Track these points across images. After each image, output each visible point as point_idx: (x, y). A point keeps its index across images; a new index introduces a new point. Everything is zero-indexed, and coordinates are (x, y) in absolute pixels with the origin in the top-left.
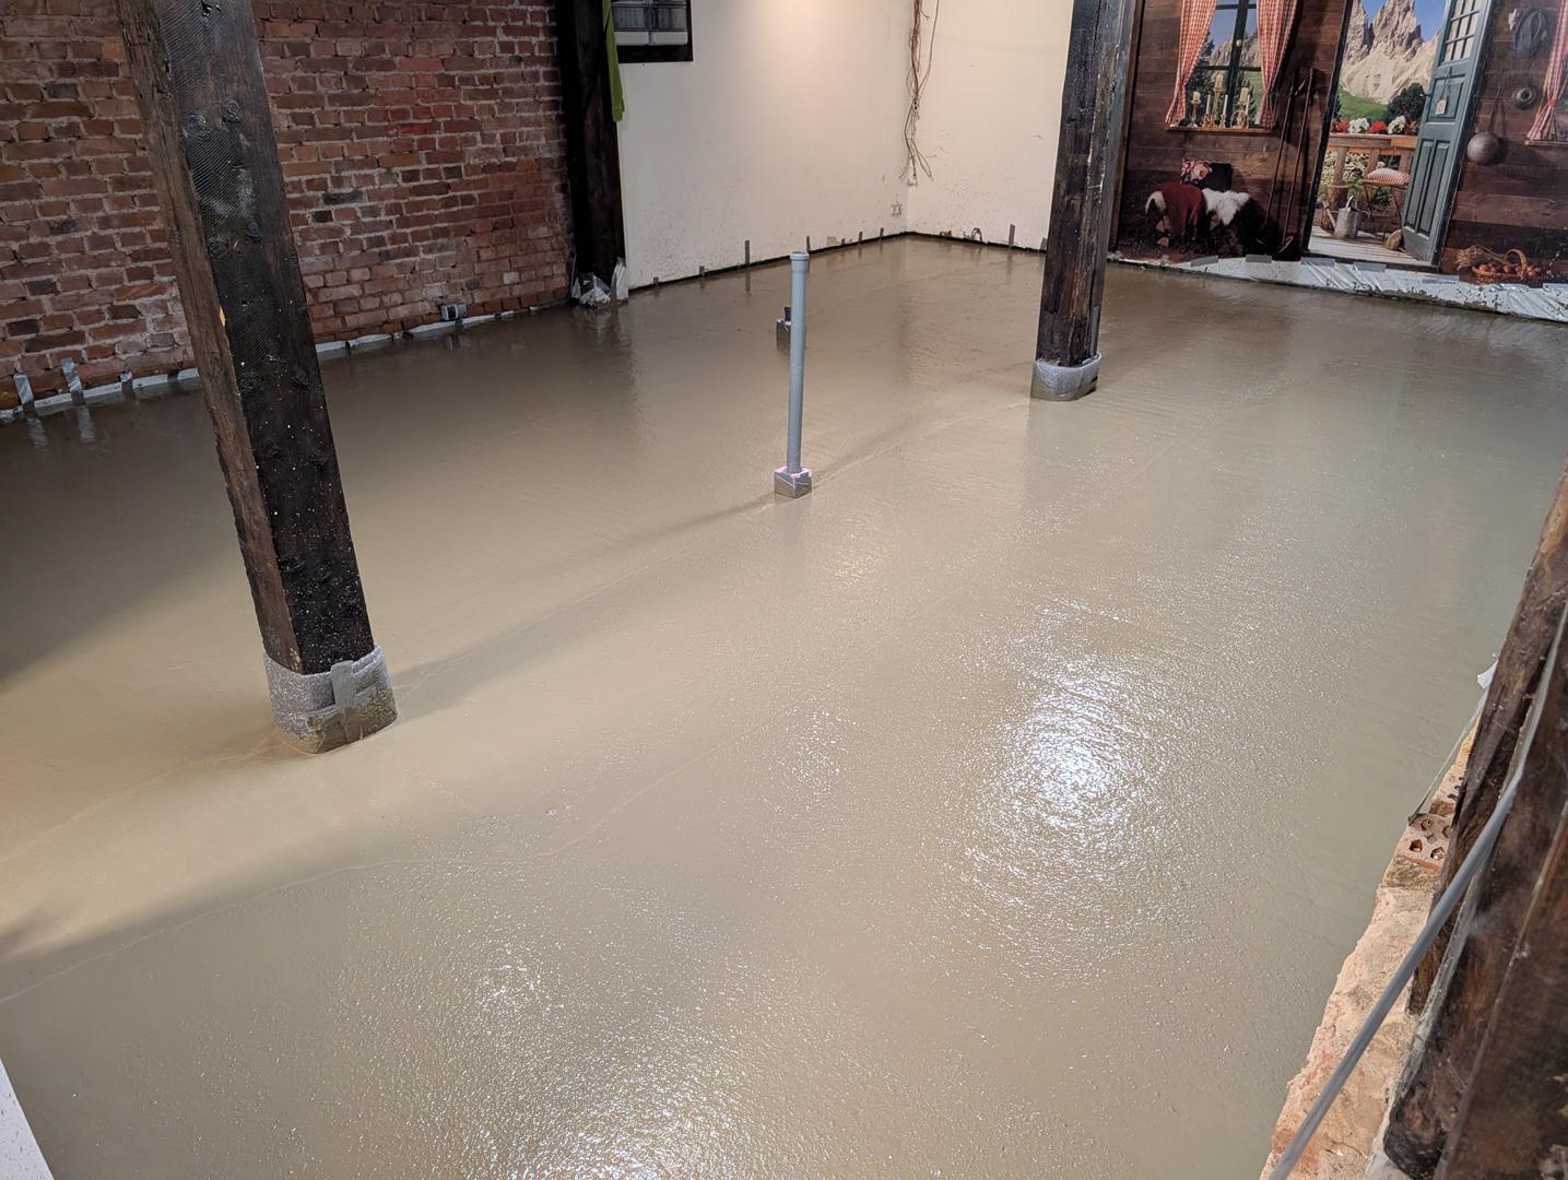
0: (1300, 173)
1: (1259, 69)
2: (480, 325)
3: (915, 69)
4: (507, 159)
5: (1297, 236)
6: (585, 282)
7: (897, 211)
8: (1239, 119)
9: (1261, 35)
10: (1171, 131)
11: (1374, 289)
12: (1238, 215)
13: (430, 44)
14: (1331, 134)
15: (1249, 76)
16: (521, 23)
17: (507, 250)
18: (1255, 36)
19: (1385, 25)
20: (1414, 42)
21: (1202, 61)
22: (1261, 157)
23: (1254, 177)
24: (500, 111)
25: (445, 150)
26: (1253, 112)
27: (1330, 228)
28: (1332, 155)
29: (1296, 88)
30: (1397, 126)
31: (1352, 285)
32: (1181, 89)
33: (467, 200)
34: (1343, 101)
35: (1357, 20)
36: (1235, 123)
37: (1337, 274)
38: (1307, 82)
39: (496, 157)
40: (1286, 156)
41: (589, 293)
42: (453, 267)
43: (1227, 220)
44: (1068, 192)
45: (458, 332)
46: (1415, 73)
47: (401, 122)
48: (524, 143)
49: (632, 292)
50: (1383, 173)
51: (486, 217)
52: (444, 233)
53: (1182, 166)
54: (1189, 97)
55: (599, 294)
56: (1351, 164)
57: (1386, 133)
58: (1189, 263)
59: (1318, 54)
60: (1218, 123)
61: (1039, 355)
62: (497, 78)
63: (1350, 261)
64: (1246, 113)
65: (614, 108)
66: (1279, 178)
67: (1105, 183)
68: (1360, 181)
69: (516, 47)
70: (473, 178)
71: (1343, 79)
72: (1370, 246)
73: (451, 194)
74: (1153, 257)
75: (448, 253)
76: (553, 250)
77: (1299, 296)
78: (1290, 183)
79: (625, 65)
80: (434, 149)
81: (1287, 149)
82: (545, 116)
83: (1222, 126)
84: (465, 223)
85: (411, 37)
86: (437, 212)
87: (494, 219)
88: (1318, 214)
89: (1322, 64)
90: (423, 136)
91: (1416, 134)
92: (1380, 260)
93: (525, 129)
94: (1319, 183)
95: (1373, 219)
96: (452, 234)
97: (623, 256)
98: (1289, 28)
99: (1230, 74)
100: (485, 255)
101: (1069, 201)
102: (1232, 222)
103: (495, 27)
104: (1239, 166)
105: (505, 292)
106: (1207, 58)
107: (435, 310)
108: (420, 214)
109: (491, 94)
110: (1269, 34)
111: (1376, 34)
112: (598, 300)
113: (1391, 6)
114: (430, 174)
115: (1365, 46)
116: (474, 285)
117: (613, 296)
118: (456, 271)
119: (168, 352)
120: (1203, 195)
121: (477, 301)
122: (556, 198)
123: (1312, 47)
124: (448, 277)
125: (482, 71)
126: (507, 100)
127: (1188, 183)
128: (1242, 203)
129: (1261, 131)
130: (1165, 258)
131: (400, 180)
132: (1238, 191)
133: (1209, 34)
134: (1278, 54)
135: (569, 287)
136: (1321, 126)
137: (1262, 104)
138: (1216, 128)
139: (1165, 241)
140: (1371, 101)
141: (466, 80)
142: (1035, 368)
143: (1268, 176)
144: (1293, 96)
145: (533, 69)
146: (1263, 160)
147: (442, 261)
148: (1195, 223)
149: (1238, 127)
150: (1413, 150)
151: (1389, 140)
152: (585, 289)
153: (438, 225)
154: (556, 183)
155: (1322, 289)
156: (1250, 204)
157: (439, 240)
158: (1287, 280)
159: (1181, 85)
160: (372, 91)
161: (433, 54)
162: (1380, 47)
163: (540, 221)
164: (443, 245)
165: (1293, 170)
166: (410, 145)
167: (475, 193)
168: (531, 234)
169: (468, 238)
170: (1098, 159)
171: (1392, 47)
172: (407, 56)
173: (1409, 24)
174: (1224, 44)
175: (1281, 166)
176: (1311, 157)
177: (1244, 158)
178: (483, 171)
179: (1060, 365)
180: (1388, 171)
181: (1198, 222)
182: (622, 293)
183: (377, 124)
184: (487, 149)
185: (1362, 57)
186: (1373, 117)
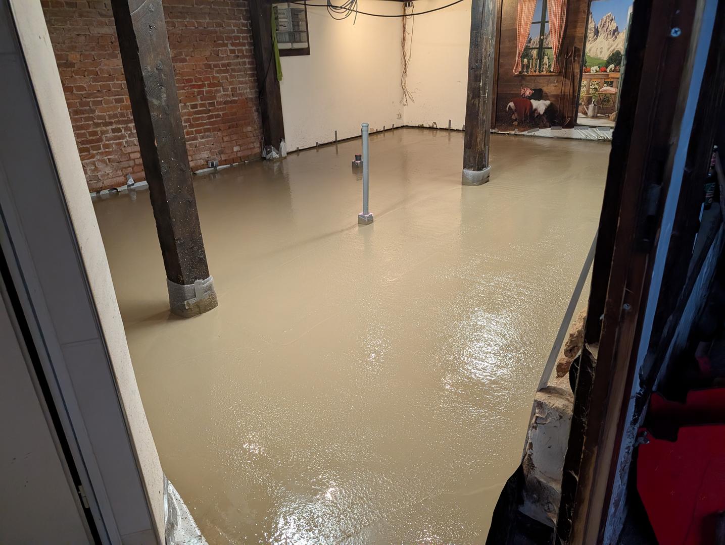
0: (571, 91)
1: (551, 48)
2: (225, 169)
3: (404, 56)
4: (234, 98)
5: (572, 117)
6: (268, 150)
7: (399, 117)
8: (544, 70)
9: (551, 33)
10: (516, 76)
11: (606, 138)
12: (546, 110)
13: (201, 51)
14: (583, 74)
15: (547, 51)
16: (238, 41)
17: (235, 137)
18: (549, 34)
19: (603, 27)
20: (616, 33)
21: (527, 46)
22: (554, 85)
23: (552, 93)
24: (231, 78)
25: (208, 95)
26: (550, 66)
27: (586, 114)
28: (584, 82)
29: (567, 56)
30: (611, 69)
31: (597, 137)
32: (519, 58)
33: (218, 116)
34: (587, 59)
35: (591, 25)
36: (542, 71)
37: (590, 132)
38: (572, 54)
39: (229, 98)
40: (565, 84)
41: (270, 154)
42: (213, 144)
43: (542, 113)
44: (473, 98)
45: (216, 172)
46: (617, 46)
47: (190, 84)
48: (241, 91)
49: (288, 153)
50: (606, 89)
51: (225, 123)
52: (208, 130)
53: (521, 91)
54: (522, 61)
55: (274, 154)
56: (593, 86)
57: (607, 72)
58: (527, 132)
59: (576, 40)
60: (535, 71)
61: (464, 167)
62: (229, 65)
63: (595, 127)
64: (547, 67)
65: (278, 75)
67: (488, 94)
68: (597, 93)
69: (236, 52)
70: (220, 107)
71: (587, 50)
72: (603, 120)
73: (211, 114)
74: (511, 130)
75: (210, 139)
76: (254, 136)
77: (574, 143)
78: (567, 95)
79: (282, 57)
80: (204, 95)
81: (565, 81)
82: (249, 80)
83: (537, 73)
84: (216, 126)
85: (193, 48)
86: (205, 122)
87: (229, 124)
88: (580, 108)
89: (578, 44)
90: (198, 90)
91: (619, 72)
92: (608, 126)
93: (241, 85)
94: (579, 94)
95: (603, 108)
96: (212, 130)
97: (284, 138)
98: (563, 30)
99: (539, 51)
100: (226, 139)
101: (473, 102)
102: (544, 113)
103: (227, 43)
104: (545, 89)
105: (234, 155)
106: (529, 45)
107: (205, 163)
108: (198, 122)
109: (227, 71)
110: (555, 33)
111: (600, 31)
112: (274, 157)
113: (604, 19)
114: (202, 105)
115: (595, 36)
116: (221, 152)
117: (281, 155)
118: (214, 146)
119: (96, 183)
120: (531, 103)
121: (223, 159)
122: (255, 114)
123: (574, 38)
124: (210, 149)
125: (223, 62)
126: (233, 74)
127: (524, 98)
128: (547, 105)
129: (554, 74)
130: (516, 130)
131: (190, 108)
132: (546, 100)
133: (529, 34)
134: (559, 41)
135: (261, 152)
136: (579, 71)
137: (554, 63)
138: (534, 74)
139: (516, 123)
140: (599, 59)
141: (216, 66)
142: (463, 172)
143: (558, 93)
144: (566, 59)
145: (244, 60)
146: (556, 86)
147: (208, 142)
148: (528, 114)
149: (544, 73)
150: (618, 78)
151: (608, 75)
152: (268, 153)
153: (206, 127)
154: (255, 108)
155: (584, 140)
156: (551, 105)
157: (206, 134)
158: (569, 136)
159: (519, 56)
160: (178, 72)
161: (202, 55)
162: (601, 36)
163: (249, 125)
164: (208, 135)
165: (568, 89)
166: (193, 93)
167: (221, 113)
168: (244, 130)
169: (218, 132)
170: (484, 84)
171: (606, 36)
172: (192, 56)
173: (613, 26)
174: (536, 38)
175: (563, 88)
176: (576, 84)
177: (547, 86)
178: (224, 104)
179: (473, 170)
180: (609, 88)
181: (530, 114)
182: (284, 154)
183: (180, 85)
184: (226, 94)
185: (594, 40)
186: (601, 66)
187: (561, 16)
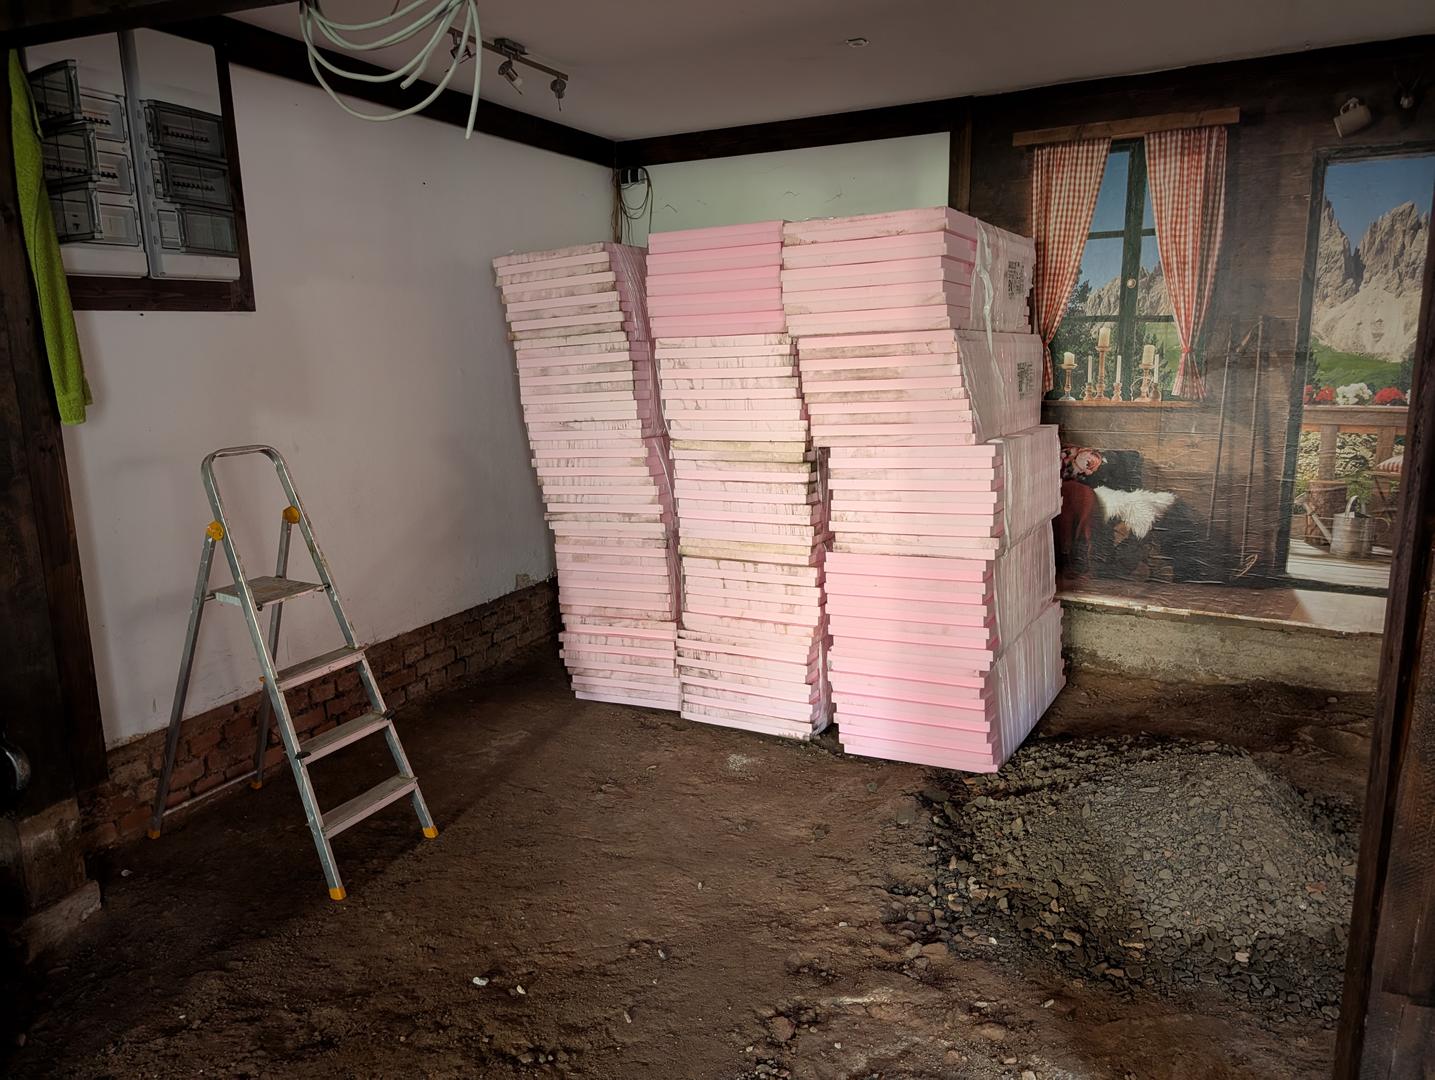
0: (1259, 465)
1: (1169, 319)
5: (1265, 554)
8: (1144, 389)
9: (1168, 270)
12: (1157, 524)
14: (1306, 407)
15: (1153, 329)
18: (1158, 272)
19: (1381, 250)
21: (1073, 311)
22: (1189, 441)
23: (1180, 469)
26: (1166, 378)
27: (1321, 543)
28: (1311, 437)
29: (1236, 344)
32: (1043, 349)
34: (1320, 359)
35: (1331, 245)
36: (1138, 394)
38: (1254, 337)
40: (1231, 438)
43: (1141, 531)
54: (1057, 360)
56: (1347, 449)
57: (1403, 404)
59: (1270, 294)
60: (1109, 394)
64: (1155, 379)
66: (1223, 471)
68: (1366, 473)
71: (1317, 328)
78: (1244, 477)
79: (89, 314)
81: (1232, 430)
83: (1117, 398)
88: (1297, 523)
89: (1278, 309)
94: (1293, 477)
98: (1214, 260)
99: (1120, 331)
102: (1149, 534)
104: (1153, 455)
106: (1080, 306)
110: (1182, 269)
111: (1367, 264)
113: (1386, 225)
115: (1350, 281)
120: (1095, 496)
123: (1261, 285)
127: (1069, 479)
128: (1163, 507)
129: (1184, 404)
132: (1156, 491)
133: (1080, 272)
134: (1200, 296)
136: (1287, 397)
137: (1181, 367)
138: (1106, 402)
140: (1371, 358)
143: (1204, 469)
144: (1232, 354)
146: (1194, 445)
148: (1087, 536)
149: (1145, 400)
156: (1178, 506)
159: (1042, 344)
162: (1374, 284)
165: (1245, 458)
171: (1397, 280)
174: (1106, 285)
175: (1225, 453)
176: (1275, 441)
177: (1160, 442)
181: (1093, 534)
185: (1347, 296)
186: (1377, 382)
187: (1204, 214)
